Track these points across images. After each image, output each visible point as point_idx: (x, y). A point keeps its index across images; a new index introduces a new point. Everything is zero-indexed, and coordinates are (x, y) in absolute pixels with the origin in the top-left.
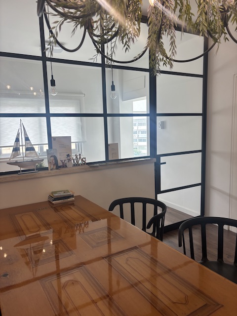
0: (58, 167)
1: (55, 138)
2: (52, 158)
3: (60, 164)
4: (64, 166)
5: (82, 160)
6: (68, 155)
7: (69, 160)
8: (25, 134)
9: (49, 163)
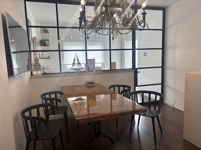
0: (89, 71)
1: (89, 60)
2: (87, 68)
3: (90, 70)
4: (92, 71)
5: (99, 69)
6: (94, 67)
7: (94, 68)
8: (77, 58)
9: (86, 69)
